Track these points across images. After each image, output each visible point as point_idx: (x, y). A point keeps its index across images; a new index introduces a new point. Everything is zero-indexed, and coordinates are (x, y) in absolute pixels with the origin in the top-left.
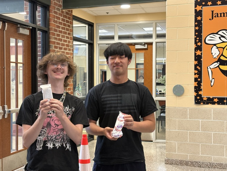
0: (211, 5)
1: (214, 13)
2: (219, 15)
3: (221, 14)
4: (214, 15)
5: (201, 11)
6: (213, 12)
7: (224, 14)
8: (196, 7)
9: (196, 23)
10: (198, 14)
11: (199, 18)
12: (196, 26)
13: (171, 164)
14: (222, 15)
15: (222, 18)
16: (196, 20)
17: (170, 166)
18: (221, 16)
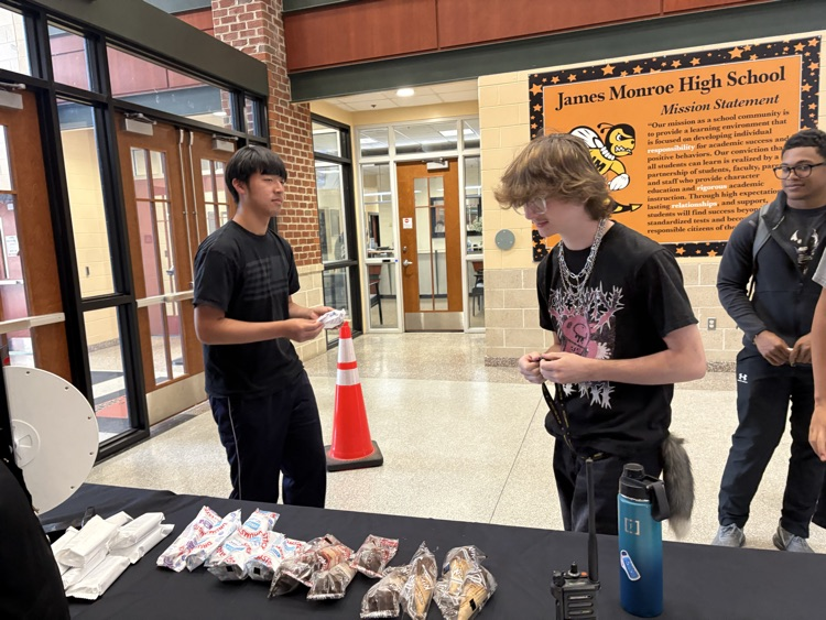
0: (558, 83)
1: (564, 97)
2: (573, 101)
3: (575, 98)
4: (563, 102)
5: (540, 95)
6: (561, 94)
7: (581, 97)
8: (531, 87)
9: (533, 118)
10: (536, 99)
11: (537, 108)
12: (532, 122)
13: (496, 365)
14: (578, 100)
15: (579, 105)
16: (532, 112)
17: (494, 369)
18: (576, 102)
